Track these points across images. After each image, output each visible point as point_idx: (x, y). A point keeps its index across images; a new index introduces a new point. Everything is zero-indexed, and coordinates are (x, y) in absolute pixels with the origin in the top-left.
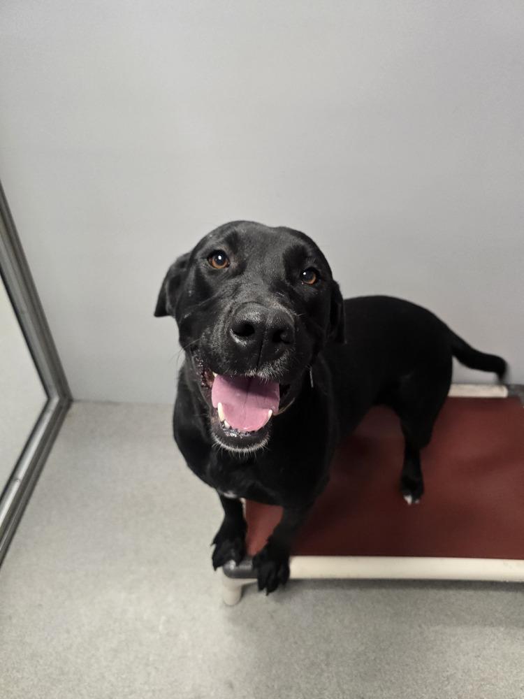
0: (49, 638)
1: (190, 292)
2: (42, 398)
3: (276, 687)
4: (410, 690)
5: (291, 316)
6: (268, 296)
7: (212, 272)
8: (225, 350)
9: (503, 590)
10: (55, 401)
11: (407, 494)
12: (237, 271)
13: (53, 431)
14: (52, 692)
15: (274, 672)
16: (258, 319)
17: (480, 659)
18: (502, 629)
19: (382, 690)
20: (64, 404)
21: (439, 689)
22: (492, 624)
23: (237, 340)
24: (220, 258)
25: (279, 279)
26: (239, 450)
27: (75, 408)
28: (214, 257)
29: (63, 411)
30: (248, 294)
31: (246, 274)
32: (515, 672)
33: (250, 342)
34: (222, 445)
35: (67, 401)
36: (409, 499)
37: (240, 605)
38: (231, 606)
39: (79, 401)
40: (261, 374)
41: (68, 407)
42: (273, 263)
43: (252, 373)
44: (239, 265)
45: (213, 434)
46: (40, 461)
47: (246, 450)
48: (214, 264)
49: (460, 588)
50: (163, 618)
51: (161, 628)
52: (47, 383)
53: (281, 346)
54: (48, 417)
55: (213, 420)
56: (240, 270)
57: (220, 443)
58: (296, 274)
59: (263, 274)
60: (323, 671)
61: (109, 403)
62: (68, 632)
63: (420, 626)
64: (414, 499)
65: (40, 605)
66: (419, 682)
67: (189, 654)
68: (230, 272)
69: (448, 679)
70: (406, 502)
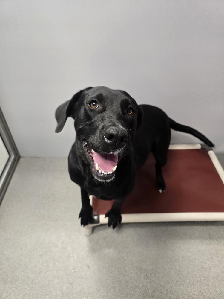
0: (14, 252)
1: (82, 117)
2: (7, 156)
3: (107, 267)
4: (160, 265)
5: (126, 131)
6: (117, 122)
7: (91, 110)
8: (102, 144)
9: (198, 225)
10: (13, 157)
11: (160, 189)
12: (102, 111)
13: (12, 170)
14: (16, 272)
15: (106, 260)
16: (115, 133)
17: (188, 252)
18: (198, 240)
19: (149, 266)
20: (17, 159)
21: (172, 264)
22: (194, 239)
23: (107, 141)
24: (94, 104)
25: (119, 113)
26: (104, 181)
27: (21, 160)
28: (92, 103)
29: (16, 161)
30: (109, 121)
31: (106, 112)
32: (203, 257)
33: (112, 141)
34: (98, 179)
35: (18, 157)
36: (161, 191)
37: (92, 235)
38: (88, 236)
39: (23, 157)
40: (115, 153)
41: (19, 160)
42: (116, 107)
43: (111, 153)
44: (103, 108)
45: (94, 175)
46: (7, 182)
47: (107, 181)
48: (92, 106)
49: (181, 225)
50: (60, 242)
51: (60, 246)
52: (8, 150)
53: (123, 143)
54: (10, 164)
55: (93, 169)
56: (103, 110)
57: (97, 178)
58: (125, 111)
59: (113, 112)
60: (125, 259)
61: (37, 158)
62: (21, 249)
63: (165, 241)
64: (162, 191)
65: (9, 239)
66: (164, 262)
67: (71, 255)
68: (99, 111)
69: (176, 260)
70: (160, 192)
